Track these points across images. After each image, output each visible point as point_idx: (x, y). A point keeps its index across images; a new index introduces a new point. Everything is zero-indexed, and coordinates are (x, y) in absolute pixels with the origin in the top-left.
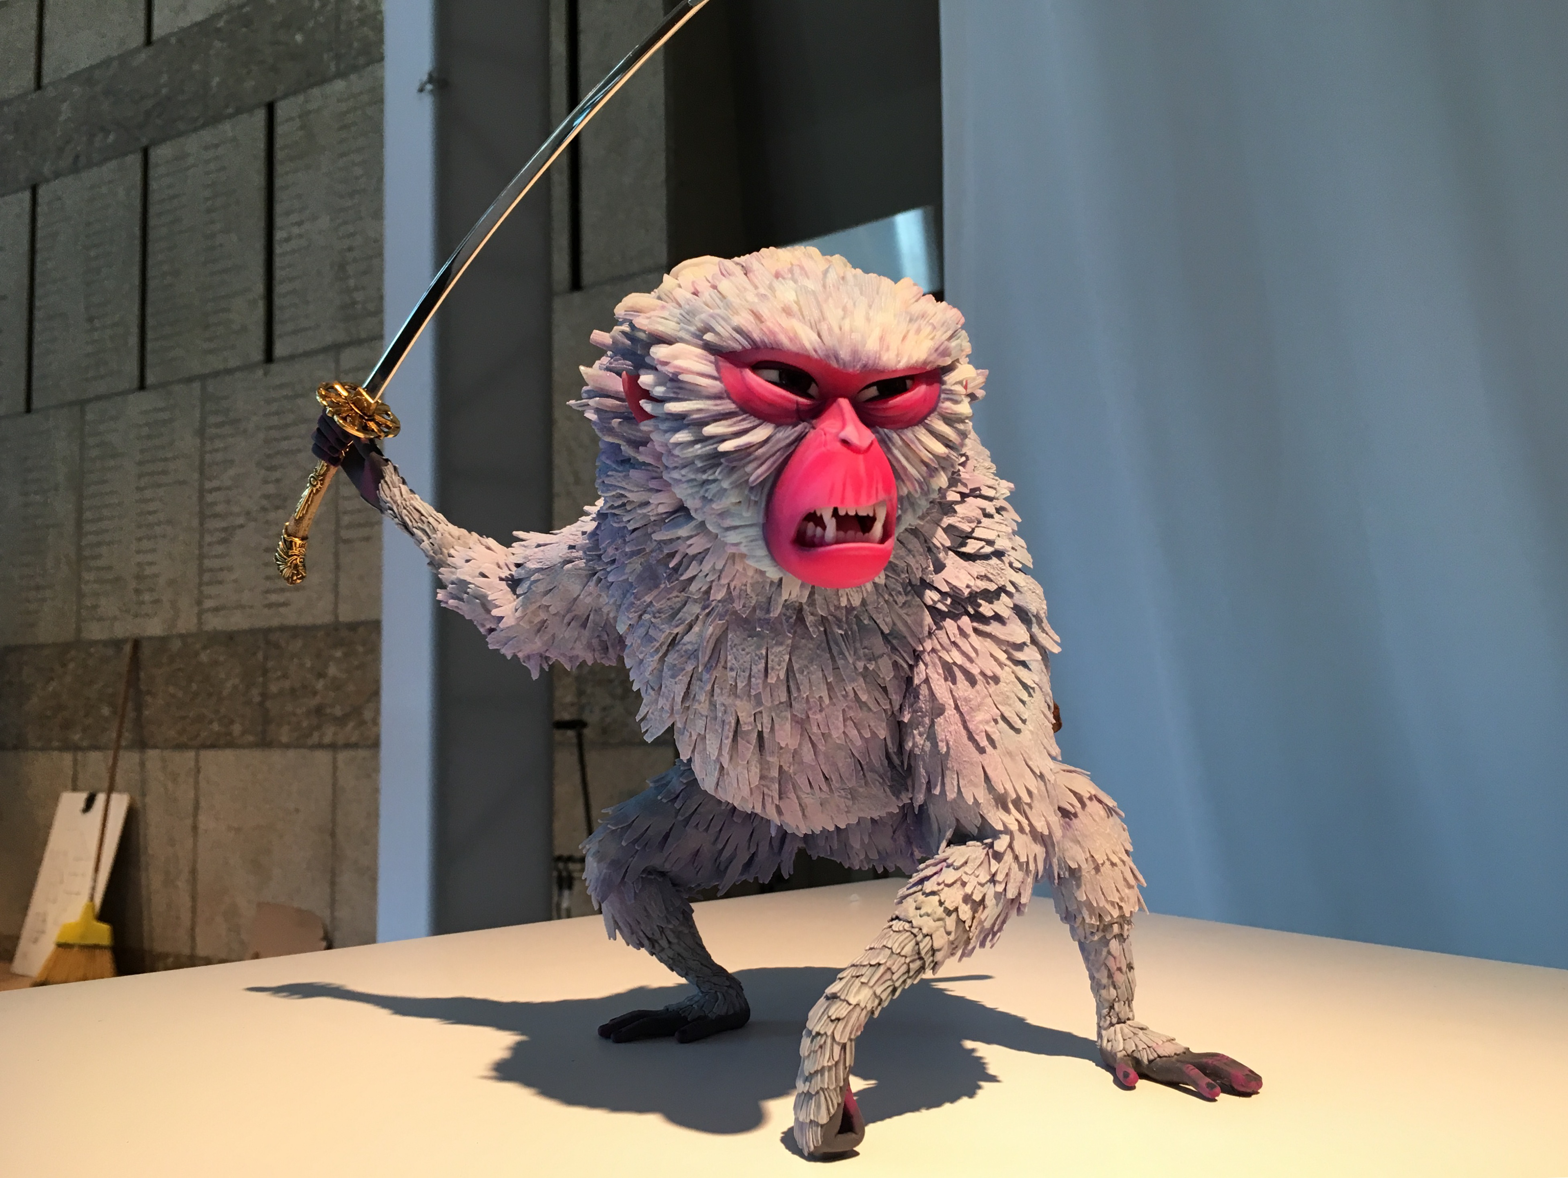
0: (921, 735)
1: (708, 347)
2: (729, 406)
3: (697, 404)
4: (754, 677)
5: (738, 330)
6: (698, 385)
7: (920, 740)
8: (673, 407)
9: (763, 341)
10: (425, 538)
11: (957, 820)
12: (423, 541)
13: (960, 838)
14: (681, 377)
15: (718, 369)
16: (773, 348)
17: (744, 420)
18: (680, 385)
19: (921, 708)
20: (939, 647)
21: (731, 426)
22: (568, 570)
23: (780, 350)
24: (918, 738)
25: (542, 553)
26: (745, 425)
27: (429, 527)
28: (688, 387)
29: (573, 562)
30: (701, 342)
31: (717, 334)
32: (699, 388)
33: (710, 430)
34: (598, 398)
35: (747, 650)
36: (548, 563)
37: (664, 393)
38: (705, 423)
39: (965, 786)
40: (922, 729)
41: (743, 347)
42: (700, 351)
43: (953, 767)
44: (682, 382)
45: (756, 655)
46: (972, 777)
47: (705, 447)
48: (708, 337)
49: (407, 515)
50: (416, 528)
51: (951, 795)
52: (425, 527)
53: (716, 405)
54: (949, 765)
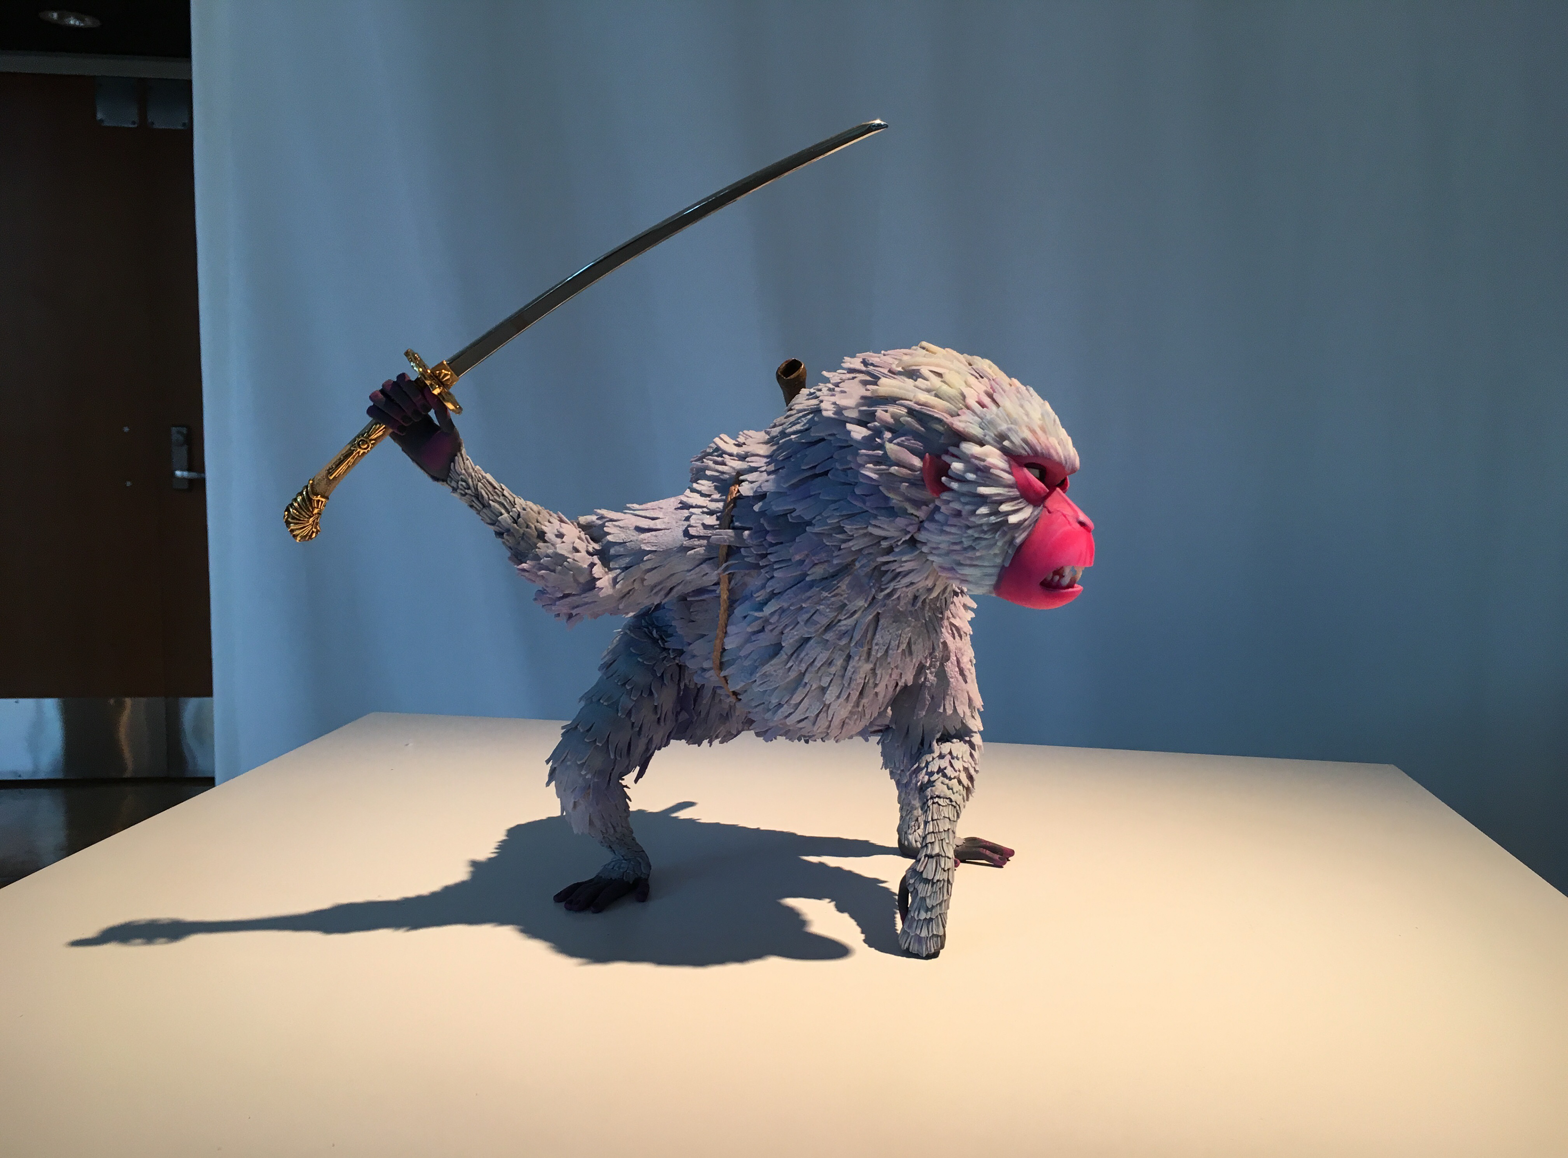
0: (931, 673)
1: (1005, 451)
2: (1015, 492)
3: (998, 490)
4: (892, 649)
5: (1025, 441)
6: (1001, 477)
7: (931, 677)
8: (983, 490)
9: (1042, 453)
10: (503, 511)
11: (944, 727)
12: (501, 514)
13: (945, 738)
14: (992, 471)
15: (1010, 467)
16: (1046, 458)
17: (1020, 502)
18: (989, 476)
19: (936, 656)
20: (951, 616)
21: (1013, 506)
22: (690, 555)
23: (1050, 459)
24: (929, 676)
25: (654, 538)
26: (1021, 505)
27: (506, 501)
28: (994, 477)
29: (695, 548)
30: (998, 446)
31: (1012, 442)
32: (1001, 479)
33: (1004, 508)
34: (896, 468)
35: (891, 631)
36: (664, 547)
37: (976, 479)
38: (1001, 503)
39: (959, 706)
40: (933, 670)
41: (1028, 454)
42: (998, 452)
43: (951, 693)
44: (992, 474)
45: (896, 634)
46: (962, 699)
47: (997, 519)
48: (1006, 443)
49: (482, 488)
50: (493, 501)
51: (949, 712)
52: (502, 499)
53: (1009, 492)
54: (949, 692)
